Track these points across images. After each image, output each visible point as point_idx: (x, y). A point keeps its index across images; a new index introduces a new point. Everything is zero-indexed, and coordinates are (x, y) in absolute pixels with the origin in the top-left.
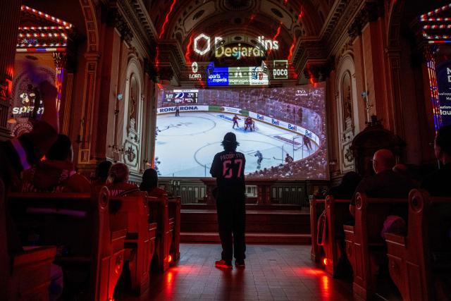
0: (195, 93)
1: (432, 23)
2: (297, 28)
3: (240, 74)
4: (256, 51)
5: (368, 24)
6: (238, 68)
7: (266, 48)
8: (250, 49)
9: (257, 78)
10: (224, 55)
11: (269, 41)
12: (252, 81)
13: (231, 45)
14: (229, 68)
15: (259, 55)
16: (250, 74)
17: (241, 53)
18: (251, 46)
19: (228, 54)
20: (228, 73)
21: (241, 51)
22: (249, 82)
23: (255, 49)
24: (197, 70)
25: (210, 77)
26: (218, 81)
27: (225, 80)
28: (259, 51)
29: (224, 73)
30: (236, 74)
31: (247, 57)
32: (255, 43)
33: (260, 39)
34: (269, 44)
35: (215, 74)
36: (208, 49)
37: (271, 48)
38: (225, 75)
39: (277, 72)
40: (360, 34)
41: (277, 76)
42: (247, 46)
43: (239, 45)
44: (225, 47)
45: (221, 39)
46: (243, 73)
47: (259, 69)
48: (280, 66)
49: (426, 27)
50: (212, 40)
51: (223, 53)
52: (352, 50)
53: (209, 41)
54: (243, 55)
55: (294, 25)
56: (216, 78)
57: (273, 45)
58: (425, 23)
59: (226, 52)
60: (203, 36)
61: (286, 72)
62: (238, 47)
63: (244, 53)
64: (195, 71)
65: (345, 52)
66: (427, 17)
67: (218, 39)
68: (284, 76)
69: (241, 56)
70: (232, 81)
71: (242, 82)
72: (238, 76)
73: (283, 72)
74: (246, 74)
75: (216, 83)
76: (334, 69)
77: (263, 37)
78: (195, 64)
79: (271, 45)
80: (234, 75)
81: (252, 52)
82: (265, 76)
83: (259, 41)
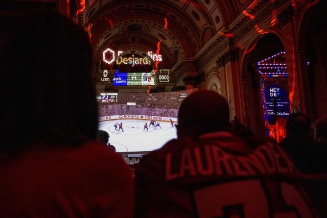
0: (115, 96)
1: (264, 66)
2: (177, 49)
3: (135, 77)
4: (145, 61)
5: (230, 63)
6: (135, 74)
7: (154, 60)
8: (141, 59)
9: (147, 80)
10: (122, 63)
11: (156, 55)
12: (144, 83)
13: (127, 56)
14: (128, 74)
15: (147, 63)
16: (142, 77)
17: (135, 62)
18: (141, 57)
19: (126, 62)
20: (127, 77)
21: (135, 60)
22: (141, 83)
23: (144, 59)
24: (106, 75)
25: (114, 80)
26: (120, 82)
27: (124, 82)
28: (147, 61)
29: (124, 77)
30: (133, 78)
31: (139, 65)
32: (145, 55)
33: (149, 53)
34: (155, 57)
35: (118, 77)
36: (113, 60)
37: (157, 60)
38: (125, 78)
39: (161, 77)
40: (224, 66)
41: (162, 80)
42: (139, 56)
43: (133, 56)
44: (123, 57)
45: (122, 52)
46: (137, 77)
47: (149, 74)
48: (164, 74)
49: (260, 68)
50: (116, 53)
51: (122, 61)
52: (218, 73)
53: (114, 54)
54: (136, 63)
55: (174, 46)
56: (118, 80)
57: (159, 58)
58: (260, 66)
59: (124, 61)
60: (109, 49)
61: (167, 77)
62: (132, 57)
63: (137, 62)
64: (105, 76)
65: (213, 73)
66: (261, 63)
67: (120, 52)
68: (167, 80)
69: (135, 64)
70: (130, 83)
71: (137, 83)
72: (134, 80)
73: (166, 78)
74: (139, 78)
75: (118, 84)
76: (204, 80)
77: (151, 52)
78: (106, 71)
79: (157, 58)
80: (131, 78)
81: (142, 61)
82: (153, 79)
83: (149, 54)
